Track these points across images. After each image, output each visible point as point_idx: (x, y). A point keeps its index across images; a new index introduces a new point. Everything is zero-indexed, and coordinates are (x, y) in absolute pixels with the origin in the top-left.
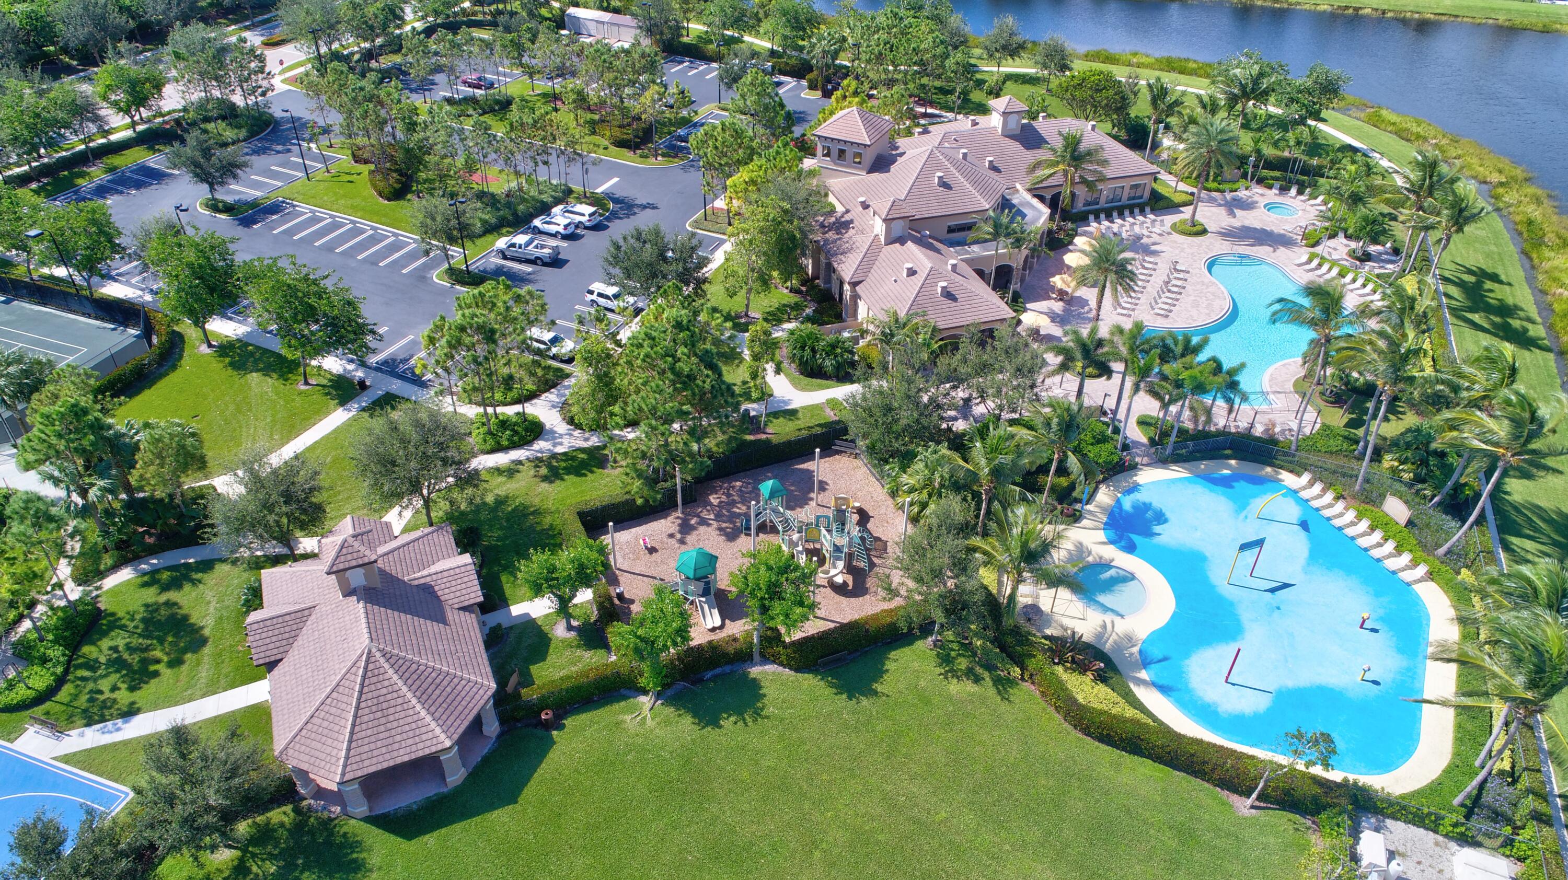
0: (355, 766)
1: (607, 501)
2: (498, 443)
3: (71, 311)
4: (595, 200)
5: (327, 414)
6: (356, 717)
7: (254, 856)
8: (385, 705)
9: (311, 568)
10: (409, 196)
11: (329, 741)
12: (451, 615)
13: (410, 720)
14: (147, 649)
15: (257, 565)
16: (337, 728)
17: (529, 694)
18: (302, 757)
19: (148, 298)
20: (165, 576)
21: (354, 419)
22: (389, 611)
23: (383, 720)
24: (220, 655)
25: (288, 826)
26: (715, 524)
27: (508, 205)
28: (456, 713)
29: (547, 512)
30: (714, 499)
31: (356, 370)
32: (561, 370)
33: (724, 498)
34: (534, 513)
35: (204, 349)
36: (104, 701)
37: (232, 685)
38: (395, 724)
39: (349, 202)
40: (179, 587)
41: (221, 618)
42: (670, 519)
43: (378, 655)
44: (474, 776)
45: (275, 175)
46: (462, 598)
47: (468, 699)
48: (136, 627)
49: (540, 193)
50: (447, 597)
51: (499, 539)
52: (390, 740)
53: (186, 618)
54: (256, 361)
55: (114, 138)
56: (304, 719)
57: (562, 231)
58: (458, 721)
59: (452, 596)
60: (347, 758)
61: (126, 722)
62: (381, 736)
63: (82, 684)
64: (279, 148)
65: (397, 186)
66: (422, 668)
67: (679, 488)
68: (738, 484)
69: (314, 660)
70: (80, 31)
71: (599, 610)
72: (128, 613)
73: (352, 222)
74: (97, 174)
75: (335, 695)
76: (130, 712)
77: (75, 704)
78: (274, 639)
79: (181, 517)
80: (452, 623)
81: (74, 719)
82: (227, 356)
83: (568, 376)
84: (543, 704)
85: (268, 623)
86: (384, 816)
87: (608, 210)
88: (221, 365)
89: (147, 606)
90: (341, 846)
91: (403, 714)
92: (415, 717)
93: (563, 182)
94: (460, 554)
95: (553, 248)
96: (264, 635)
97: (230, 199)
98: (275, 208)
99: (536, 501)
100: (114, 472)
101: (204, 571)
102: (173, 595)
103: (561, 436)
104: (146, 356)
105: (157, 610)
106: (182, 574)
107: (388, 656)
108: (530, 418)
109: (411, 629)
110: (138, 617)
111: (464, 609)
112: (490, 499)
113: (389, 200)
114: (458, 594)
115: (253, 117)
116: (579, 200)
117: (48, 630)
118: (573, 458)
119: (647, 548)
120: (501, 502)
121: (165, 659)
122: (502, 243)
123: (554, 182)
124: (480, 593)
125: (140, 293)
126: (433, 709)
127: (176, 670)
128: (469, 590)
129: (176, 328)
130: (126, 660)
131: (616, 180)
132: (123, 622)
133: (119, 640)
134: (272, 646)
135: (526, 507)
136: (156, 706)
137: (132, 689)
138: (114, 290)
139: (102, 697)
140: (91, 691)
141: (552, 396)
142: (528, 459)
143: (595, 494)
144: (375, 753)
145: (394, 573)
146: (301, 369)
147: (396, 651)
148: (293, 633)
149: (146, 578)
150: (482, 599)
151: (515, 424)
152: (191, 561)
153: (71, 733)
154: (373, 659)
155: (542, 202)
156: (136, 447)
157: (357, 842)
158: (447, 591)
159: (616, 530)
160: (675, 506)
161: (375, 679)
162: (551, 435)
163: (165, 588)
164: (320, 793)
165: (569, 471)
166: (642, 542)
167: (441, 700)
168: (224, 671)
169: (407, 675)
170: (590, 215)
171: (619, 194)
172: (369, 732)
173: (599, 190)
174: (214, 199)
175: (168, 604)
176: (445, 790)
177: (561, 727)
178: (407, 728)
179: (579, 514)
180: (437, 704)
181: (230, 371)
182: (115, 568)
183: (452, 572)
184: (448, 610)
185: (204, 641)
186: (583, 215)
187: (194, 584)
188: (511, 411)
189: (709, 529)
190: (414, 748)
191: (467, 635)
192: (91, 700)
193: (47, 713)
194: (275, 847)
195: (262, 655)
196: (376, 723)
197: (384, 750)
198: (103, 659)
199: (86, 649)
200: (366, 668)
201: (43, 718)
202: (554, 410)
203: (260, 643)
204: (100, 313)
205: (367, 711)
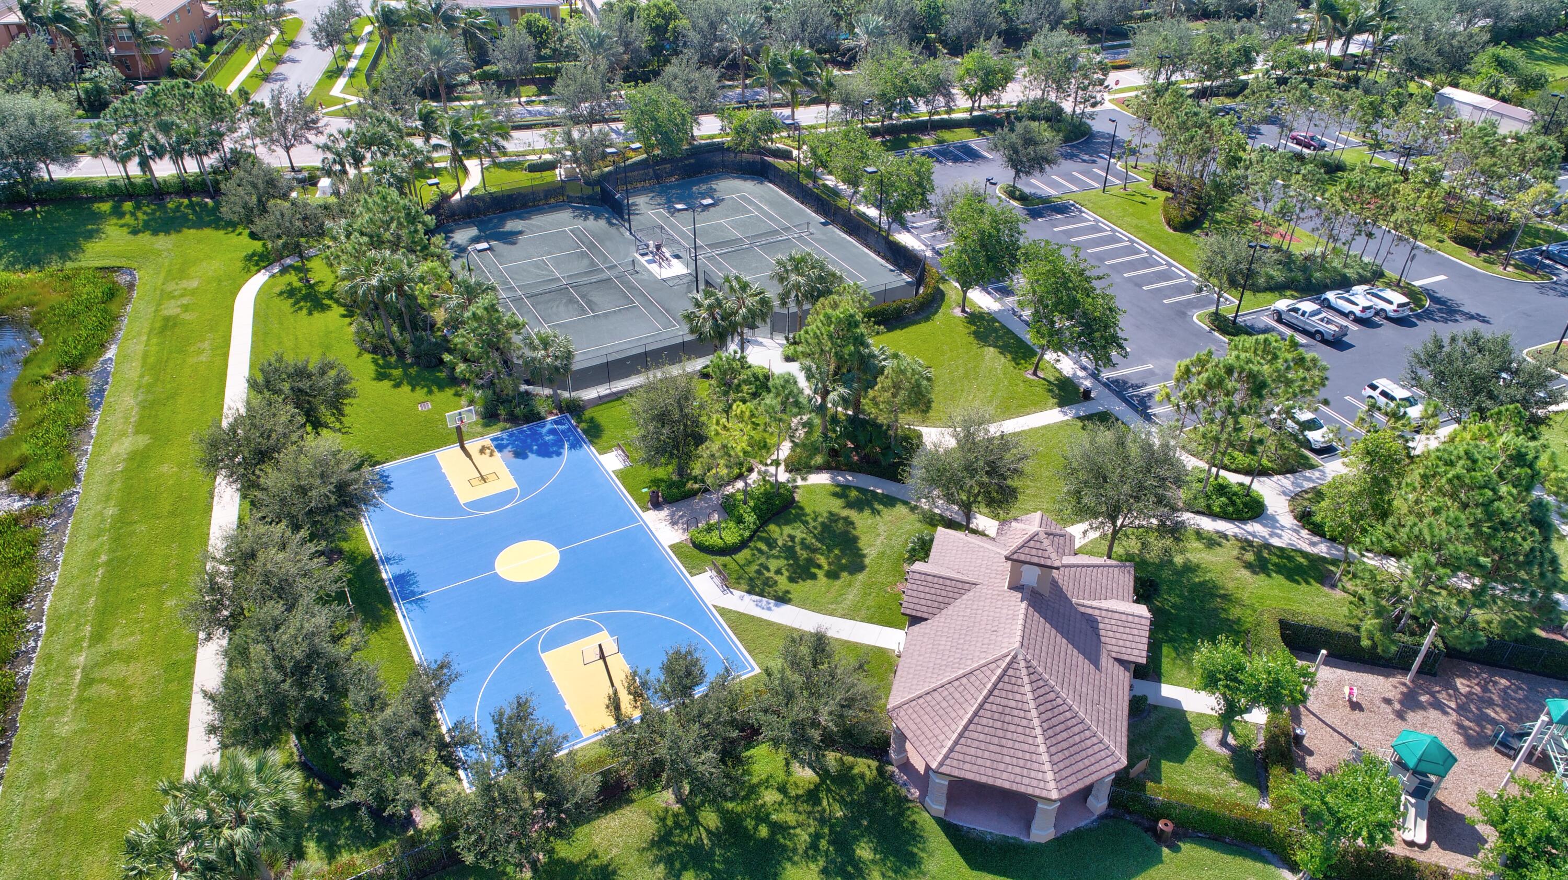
0: (955, 763)
1: (1320, 622)
2: (1209, 506)
3: (867, 246)
4: (1409, 292)
5: (1043, 409)
6: (976, 714)
7: (829, 790)
8: (1008, 719)
9: (986, 545)
10: (1197, 232)
11: (941, 724)
12: (1106, 662)
13: (1026, 747)
14: (815, 551)
15: (933, 521)
16: (953, 715)
17: (1157, 792)
18: (910, 723)
19: (929, 253)
20: (854, 494)
21: (1066, 423)
22: (1048, 625)
23: (1000, 733)
24: (870, 586)
25: (867, 781)
26: (1454, 716)
27: (1304, 269)
28: (1075, 768)
29: (1239, 602)
30: (1461, 684)
31: (1086, 379)
32: (1306, 458)
33: (1477, 690)
34: (1224, 597)
35: (958, 312)
36: (768, 578)
37: (870, 620)
38: (1010, 744)
39: (1135, 221)
40: (861, 510)
41: (883, 553)
42: (1393, 680)
43: (1023, 664)
44: (1060, 841)
45: (1073, 180)
46: (1123, 650)
47: (1092, 759)
48: (815, 528)
49: (1345, 266)
50: (1108, 640)
51: (1174, 606)
52: (999, 757)
53: (855, 539)
54: (997, 338)
55: (954, 116)
56: (926, 689)
57: (1358, 313)
58: (1073, 778)
59: (1114, 641)
60: (951, 750)
61: (776, 605)
62: (992, 748)
63: (759, 555)
64: (1086, 157)
65: (1190, 218)
66: (1059, 701)
67: (1424, 649)
68: (1504, 682)
69: (956, 636)
70: (962, 23)
71: (1267, 741)
72: (814, 512)
73: (1130, 240)
74: (928, 142)
75: (964, 681)
76: (783, 599)
77: (746, 569)
78: (928, 596)
79: (887, 448)
80: (1103, 669)
81: (742, 581)
82: (974, 324)
83: (1312, 467)
84: (1165, 811)
85: (930, 579)
86: (957, 828)
87: (1422, 306)
88: (967, 331)
89: (830, 513)
90: (906, 831)
91: (1021, 738)
92: (1033, 748)
93: (1378, 262)
94: (1135, 602)
95: (1341, 327)
96: (921, 588)
97: (1027, 190)
98: (1062, 209)
99: (1231, 585)
100: (855, 385)
101: (885, 505)
102: (853, 514)
103: (1282, 528)
104: (910, 300)
105: (836, 521)
106: (867, 500)
107: (1031, 670)
108: (1254, 494)
109: (1062, 654)
110: (820, 519)
111: (1121, 662)
112: (1178, 560)
113: (1175, 229)
114: (1121, 643)
115: (1074, 125)
116: (1389, 285)
117: (752, 498)
118: (1290, 559)
119: (1350, 700)
120: (1189, 568)
121: (826, 567)
122: (1283, 304)
123: (1366, 259)
124: (1144, 654)
125: (924, 248)
126: (1053, 750)
127: (830, 581)
128: (1134, 645)
129: (941, 286)
130: (796, 552)
131: (1442, 277)
132: (808, 518)
133: (799, 532)
134: (923, 602)
135: (1215, 587)
136: (803, 605)
137: (791, 580)
138: (905, 239)
139: (767, 574)
140: (761, 565)
141: (1286, 481)
142: (1235, 536)
143: (1304, 608)
144: (979, 761)
145: (1064, 588)
146: (1035, 360)
147: (1040, 670)
148: (947, 600)
149: (838, 489)
150: (1144, 661)
151: (1235, 494)
152: (879, 491)
153: (734, 591)
154: (1015, 666)
155: (1344, 276)
156: (881, 370)
157: (922, 837)
158: (1111, 634)
159: (1326, 663)
160: (1406, 669)
161: (1009, 687)
162: (1271, 522)
163: (850, 505)
164: (906, 766)
165: (1280, 569)
166: (1347, 690)
167: (1064, 745)
168: (868, 603)
169: (1042, 700)
170: (1399, 306)
171: (1441, 293)
172: (982, 737)
173: (1417, 283)
174: (1014, 186)
175: (846, 519)
176: (1026, 840)
177: (1175, 849)
178: (1020, 754)
179: (1281, 621)
180: (1060, 747)
181: (972, 338)
182: (819, 469)
183: (1124, 617)
184: (1104, 654)
185: (861, 568)
186: (1391, 303)
187: (873, 513)
188: (1233, 479)
189: (1444, 718)
190: (1018, 779)
191: (1114, 691)
192: (758, 572)
193: (725, 566)
194: (849, 794)
195: (911, 606)
196: (992, 731)
197: (988, 763)
198: (780, 543)
199: (772, 527)
200: (1005, 671)
201: (721, 568)
202: (1283, 498)
203: (915, 594)
204: (888, 254)
205: (989, 714)
